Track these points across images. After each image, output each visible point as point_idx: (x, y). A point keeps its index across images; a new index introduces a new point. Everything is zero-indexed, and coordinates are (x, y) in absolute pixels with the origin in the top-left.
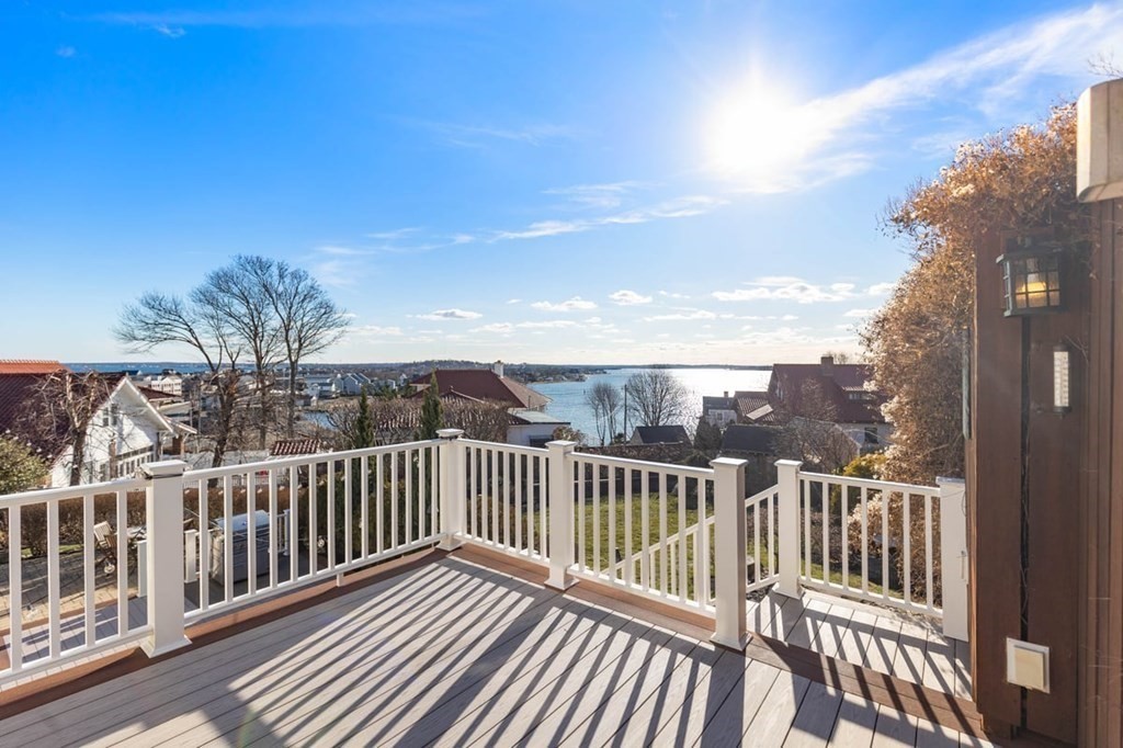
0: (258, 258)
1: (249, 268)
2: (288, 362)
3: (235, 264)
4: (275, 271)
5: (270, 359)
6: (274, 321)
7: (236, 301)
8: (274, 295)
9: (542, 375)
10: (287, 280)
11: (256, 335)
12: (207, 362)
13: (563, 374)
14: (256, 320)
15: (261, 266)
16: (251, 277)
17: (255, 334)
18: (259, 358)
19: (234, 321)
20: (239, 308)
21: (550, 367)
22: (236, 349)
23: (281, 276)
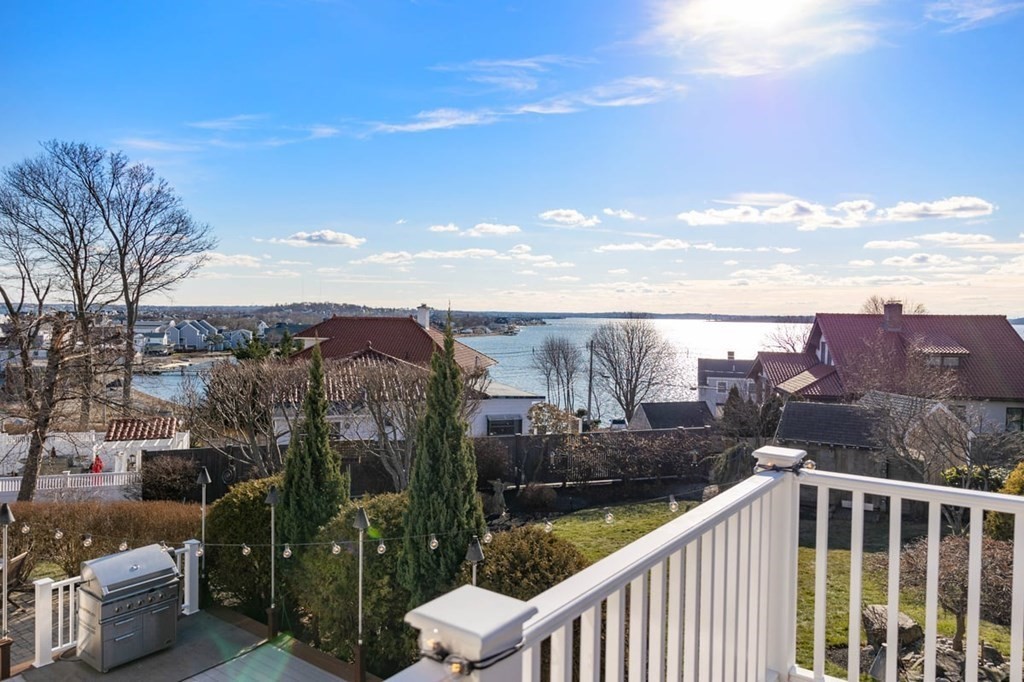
0: (82, 146)
1: (68, 161)
2: (122, 302)
3: (47, 154)
4: (106, 166)
5: (96, 298)
6: (102, 240)
7: (46, 211)
8: (104, 202)
9: (457, 326)
10: (123, 180)
11: (76, 262)
12: (4, 301)
13: (486, 324)
14: (77, 239)
15: (84, 158)
16: (71, 174)
17: (74, 259)
18: (82, 297)
19: (44, 242)
20: (52, 221)
21: (468, 314)
22: (45, 283)
23: (115, 174)
